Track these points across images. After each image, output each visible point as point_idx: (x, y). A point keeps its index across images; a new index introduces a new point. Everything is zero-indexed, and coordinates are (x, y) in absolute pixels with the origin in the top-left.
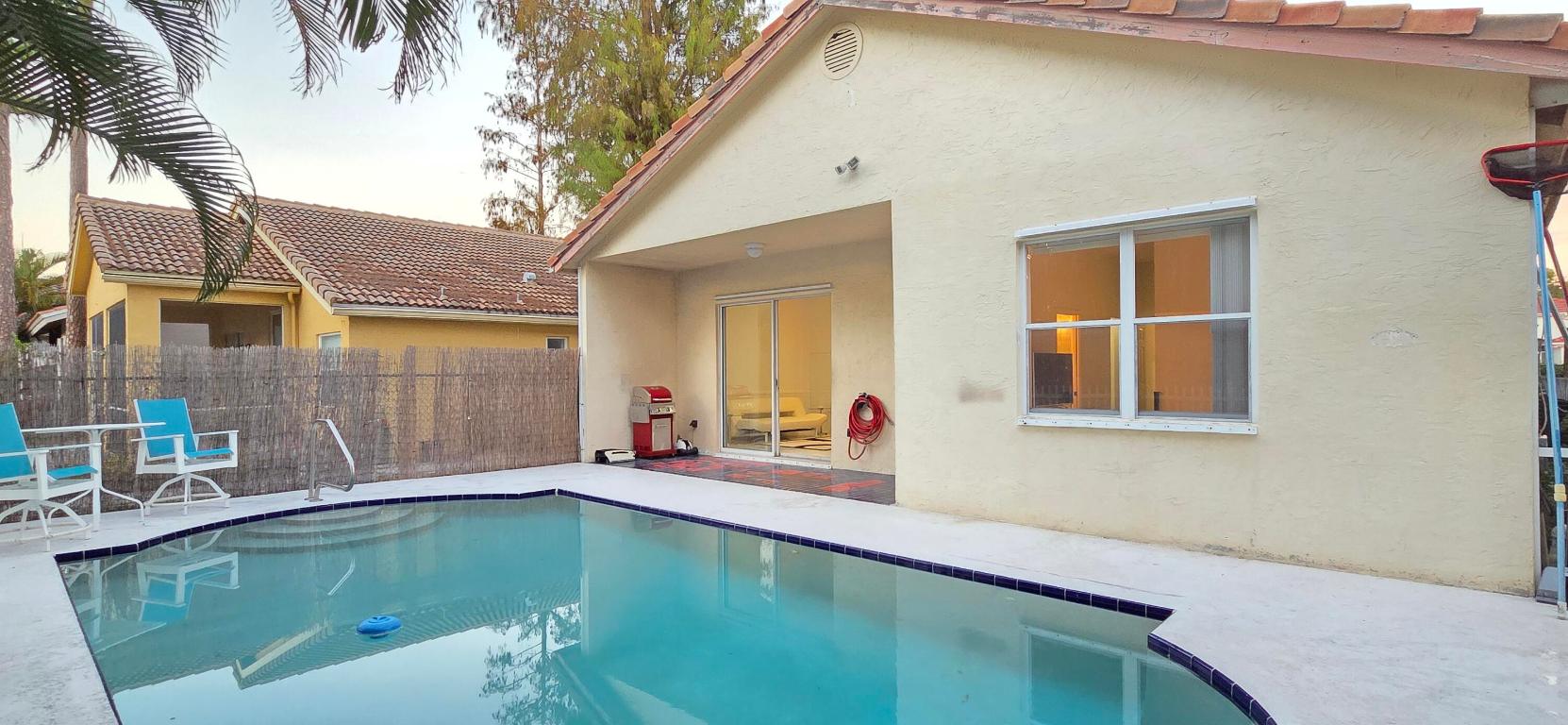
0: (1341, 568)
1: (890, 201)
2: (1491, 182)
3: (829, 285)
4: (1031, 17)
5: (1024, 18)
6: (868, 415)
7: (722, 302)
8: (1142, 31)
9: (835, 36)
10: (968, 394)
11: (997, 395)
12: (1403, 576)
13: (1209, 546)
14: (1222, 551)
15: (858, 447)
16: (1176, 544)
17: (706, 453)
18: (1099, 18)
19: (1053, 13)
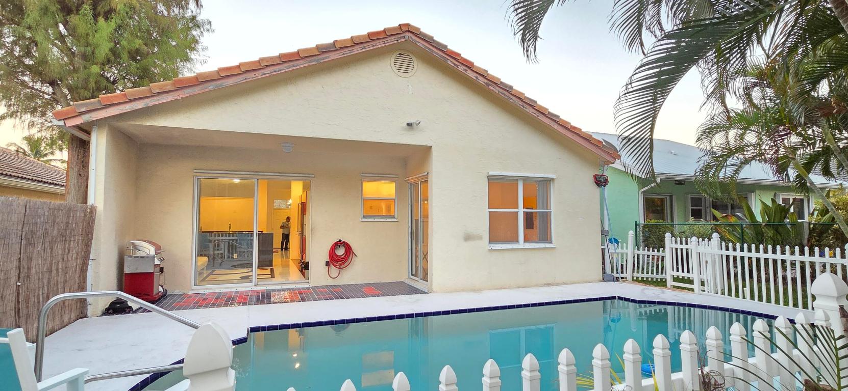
0: (573, 283)
1: (431, 146)
2: (595, 182)
3: (314, 176)
4: (505, 95)
5: (502, 94)
6: (341, 252)
7: (198, 174)
8: (537, 116)
9: (400, 54)
10: (468, 238)
11: (480, 238)
12: (586, 282)
13: (545, 284)
14: (548, 285)
15: (334, 270)
16: (537, 285)
17: (177, 292)
18: (526, 106)
19: (512, 97)
